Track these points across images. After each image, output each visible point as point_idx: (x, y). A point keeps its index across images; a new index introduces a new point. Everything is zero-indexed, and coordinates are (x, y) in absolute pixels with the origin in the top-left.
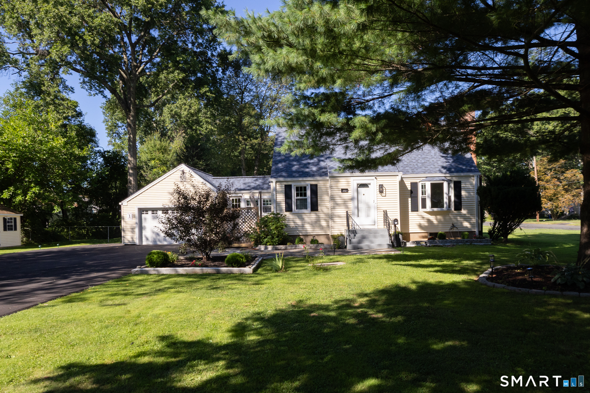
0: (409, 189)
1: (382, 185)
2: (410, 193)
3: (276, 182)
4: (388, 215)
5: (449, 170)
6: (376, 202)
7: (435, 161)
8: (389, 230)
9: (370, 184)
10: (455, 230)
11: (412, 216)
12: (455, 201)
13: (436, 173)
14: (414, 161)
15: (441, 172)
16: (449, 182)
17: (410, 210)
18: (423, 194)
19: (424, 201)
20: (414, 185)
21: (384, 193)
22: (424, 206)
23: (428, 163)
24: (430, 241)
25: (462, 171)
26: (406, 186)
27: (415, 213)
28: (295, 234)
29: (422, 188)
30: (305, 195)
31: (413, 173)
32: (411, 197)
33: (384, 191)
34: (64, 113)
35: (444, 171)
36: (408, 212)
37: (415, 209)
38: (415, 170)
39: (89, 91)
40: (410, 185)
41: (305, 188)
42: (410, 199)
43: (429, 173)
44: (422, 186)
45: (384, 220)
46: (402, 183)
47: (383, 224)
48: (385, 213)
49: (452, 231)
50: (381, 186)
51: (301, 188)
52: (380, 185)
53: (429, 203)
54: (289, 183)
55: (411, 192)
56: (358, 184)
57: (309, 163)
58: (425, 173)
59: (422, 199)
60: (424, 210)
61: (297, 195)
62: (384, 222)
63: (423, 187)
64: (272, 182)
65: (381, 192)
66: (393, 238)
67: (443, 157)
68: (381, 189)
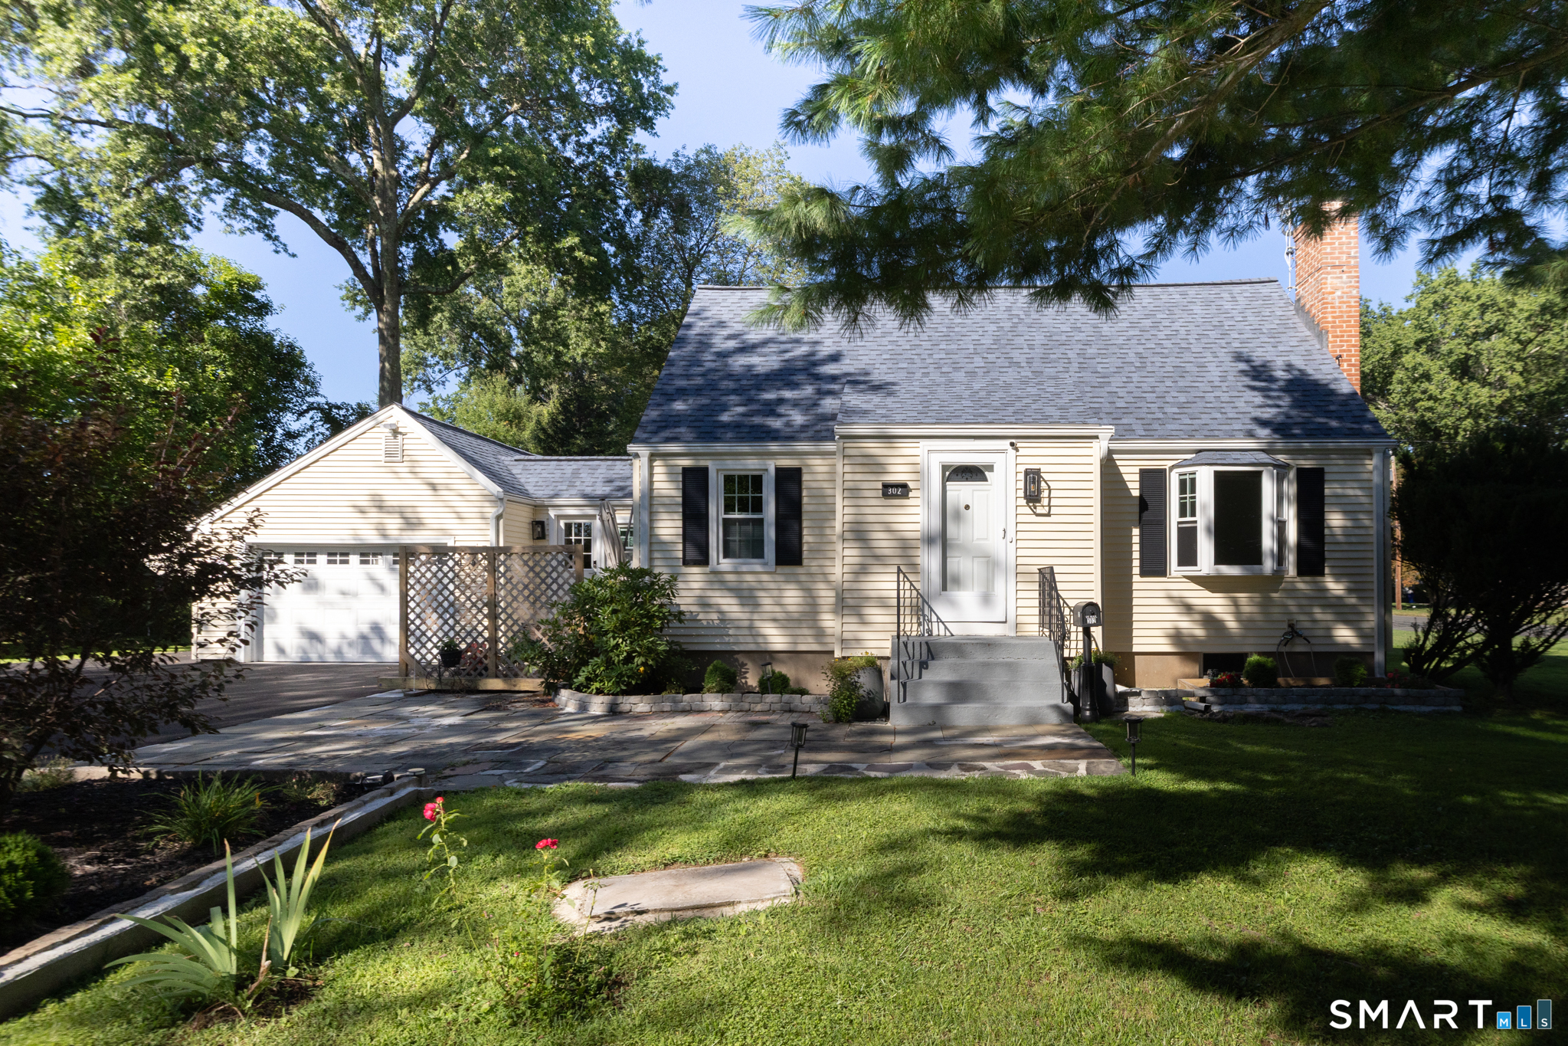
0: (1136, 493)
1: (1038, 472)
2: (1137, 509)
3: (653, 457)
4: (1059, 586)
5: (1281, 428)
6: (1011, 534)
7: (1225, 397)
8: (1060, 648)
9: (990, 468)
10: (1300, 647)
11: (1145, 591)
12: (1300, 546)
13: (1232, 437)
14: (1150, 397)
15: (1250, 435)
16: (1282, 470)
17: (1136, 570)
18: (1183, 513)
19: (1188, 537)
20: (1154, 480)
21: (1045, 502)
22: (1188, 557)
23: (1201, 404)
24: (1222, 691)
25: (1328, 433)
26: (1124, 482)
27: (1154, 583)
28: (718, 647)
29: (1183, 490)
30: (758, 506)
31: (1148, 435)
32: (1141, 524)
33: (1045, 494)
34: (148, 276)
35: (1264, 432)
36: (1131, 576)
37: (1154, 566)
38: (1156, 426)
39: (227, 220)
40: (1137, 477)
41: (757, 481)
42: (1136, 531)
43: (1207, 437)
44: (1183, 483)
45: (1042, 605)
46: (1109, 469)
47: (1036, 619)
48: (1047, 580)
49: (1287, 649)
50: (1033, 477)
51: (743, 479)
52: (1027, 473)
53: (1206, 548)
54: (702, 463)
55: (1143, 503)
56: (945, 468)
57: (781, 401)
58: (1191, 437)
59: (1179, 529)
60: (1190, 570)
61: (729, 508)
62: (1042, 614)
63: (1188, 486)
64: (637, 456)
65: (1033, 498)
66: (1075, 684)
67: (1253, 388)
68: (1033, 488)
